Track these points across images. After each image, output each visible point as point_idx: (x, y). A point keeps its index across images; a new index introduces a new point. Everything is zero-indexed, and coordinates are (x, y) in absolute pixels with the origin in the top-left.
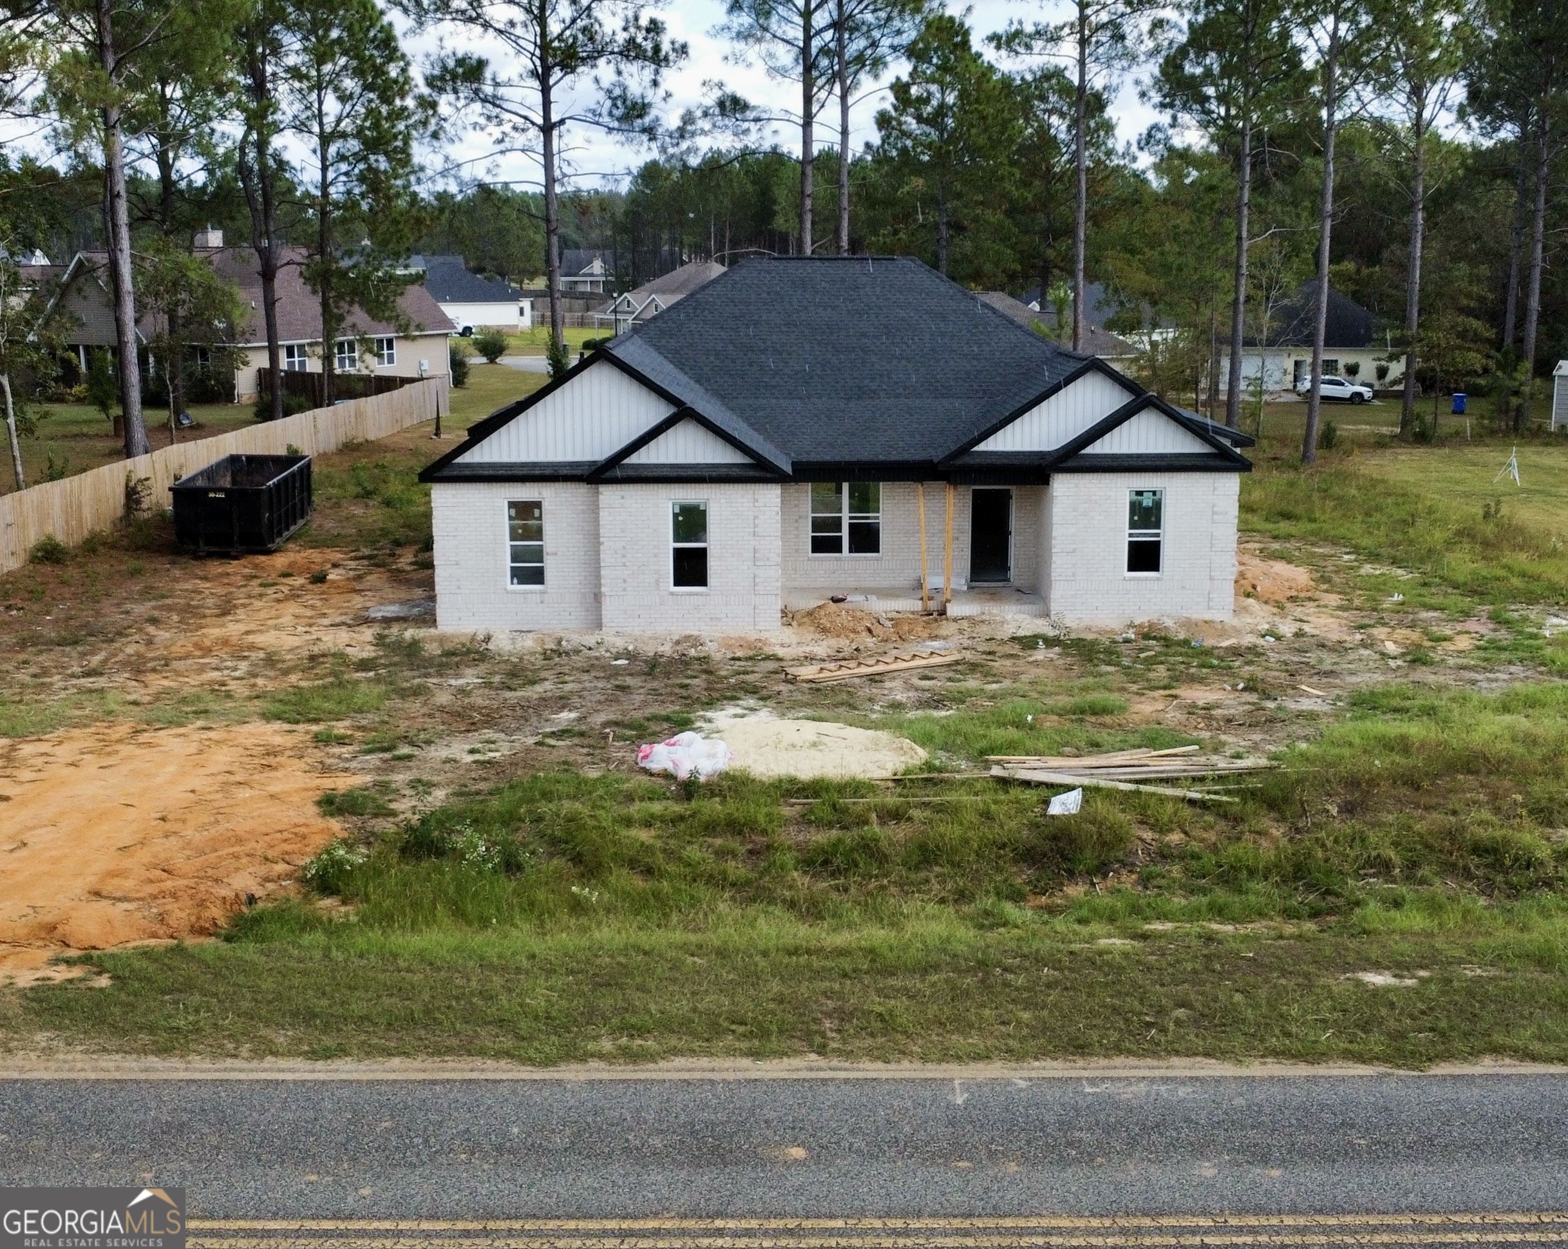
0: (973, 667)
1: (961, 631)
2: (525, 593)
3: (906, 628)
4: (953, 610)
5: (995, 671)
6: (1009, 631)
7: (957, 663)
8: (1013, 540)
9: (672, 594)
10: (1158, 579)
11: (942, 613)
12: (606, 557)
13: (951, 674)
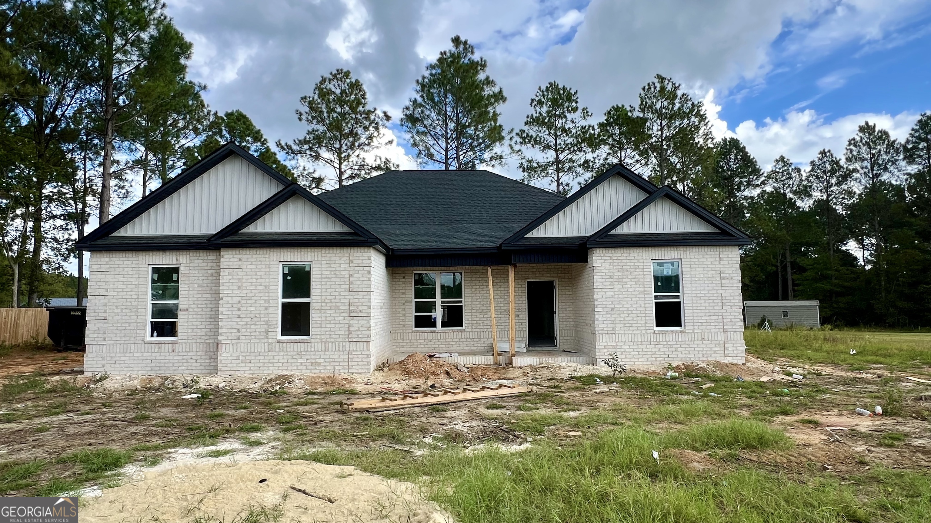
0: (543, 398)
1: (525, 375)
2: (160, 343)
3: (480, 373)
4: (518, 361)
5: (565, 401)
6: (566, 373)
7: (526, 394)
8: (557, 318)
9: (279, 342)
10: (681, 332)
11: (510, 363)
12: (224, 310)
13: (520, 403)
